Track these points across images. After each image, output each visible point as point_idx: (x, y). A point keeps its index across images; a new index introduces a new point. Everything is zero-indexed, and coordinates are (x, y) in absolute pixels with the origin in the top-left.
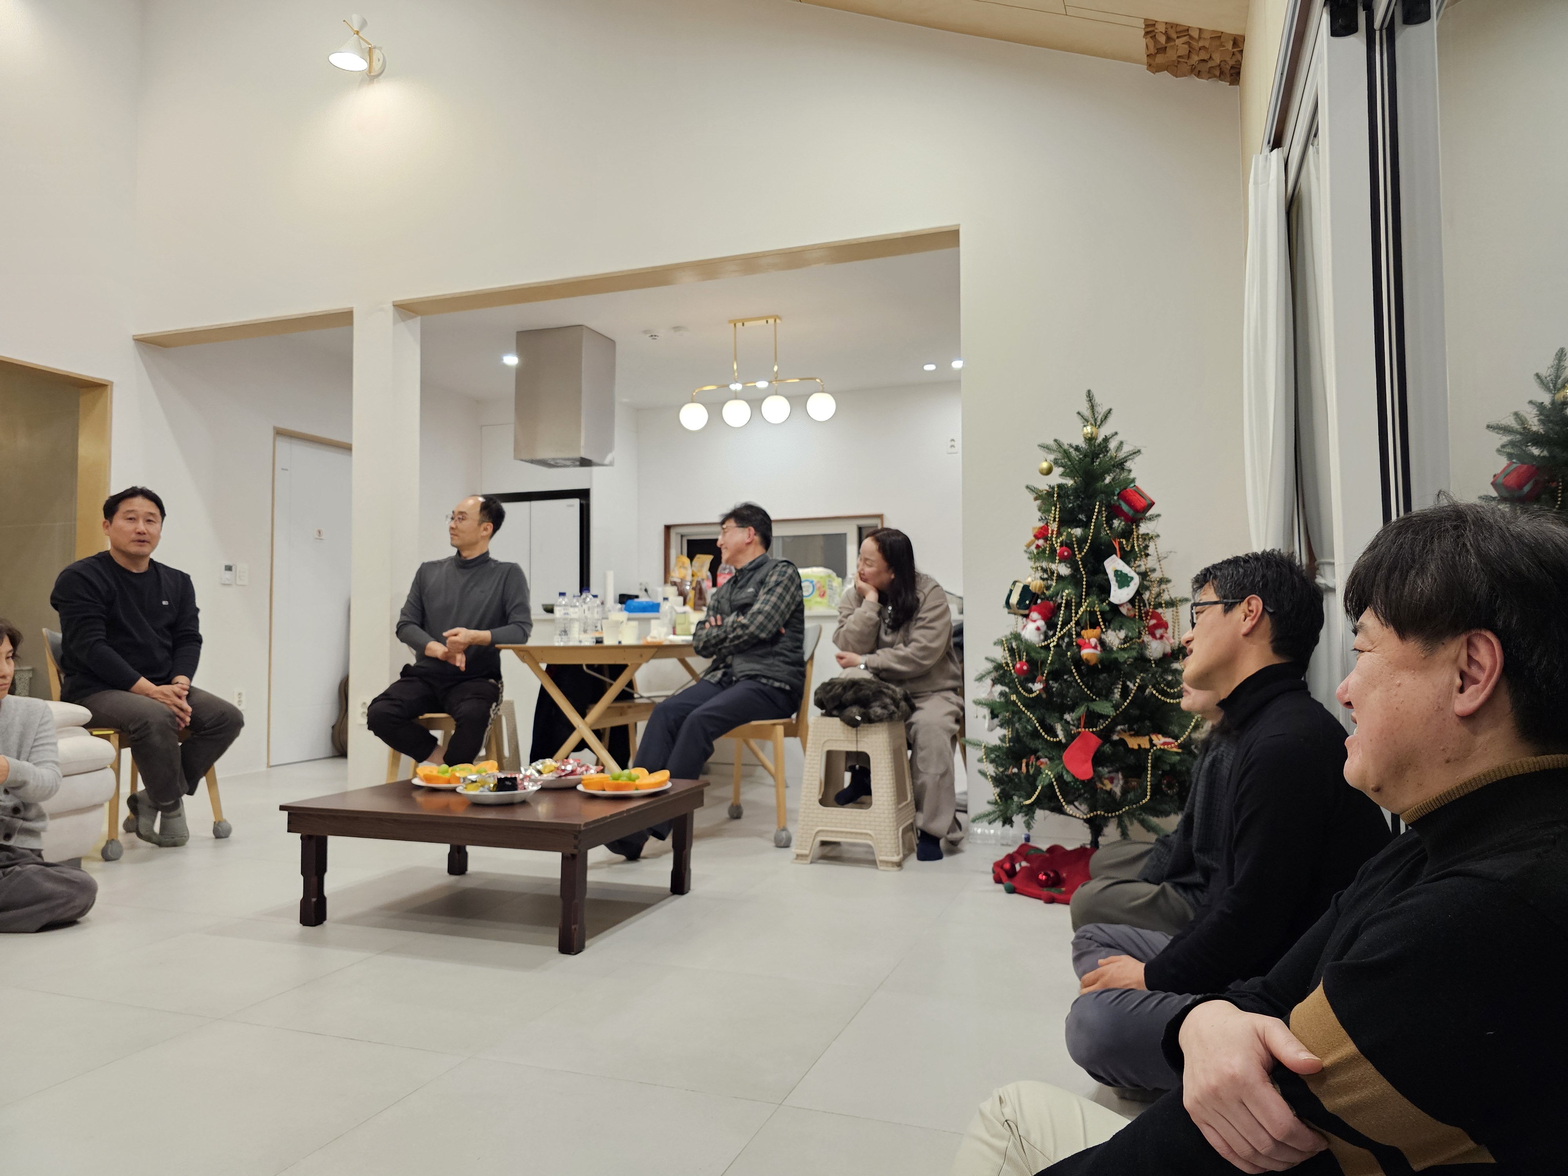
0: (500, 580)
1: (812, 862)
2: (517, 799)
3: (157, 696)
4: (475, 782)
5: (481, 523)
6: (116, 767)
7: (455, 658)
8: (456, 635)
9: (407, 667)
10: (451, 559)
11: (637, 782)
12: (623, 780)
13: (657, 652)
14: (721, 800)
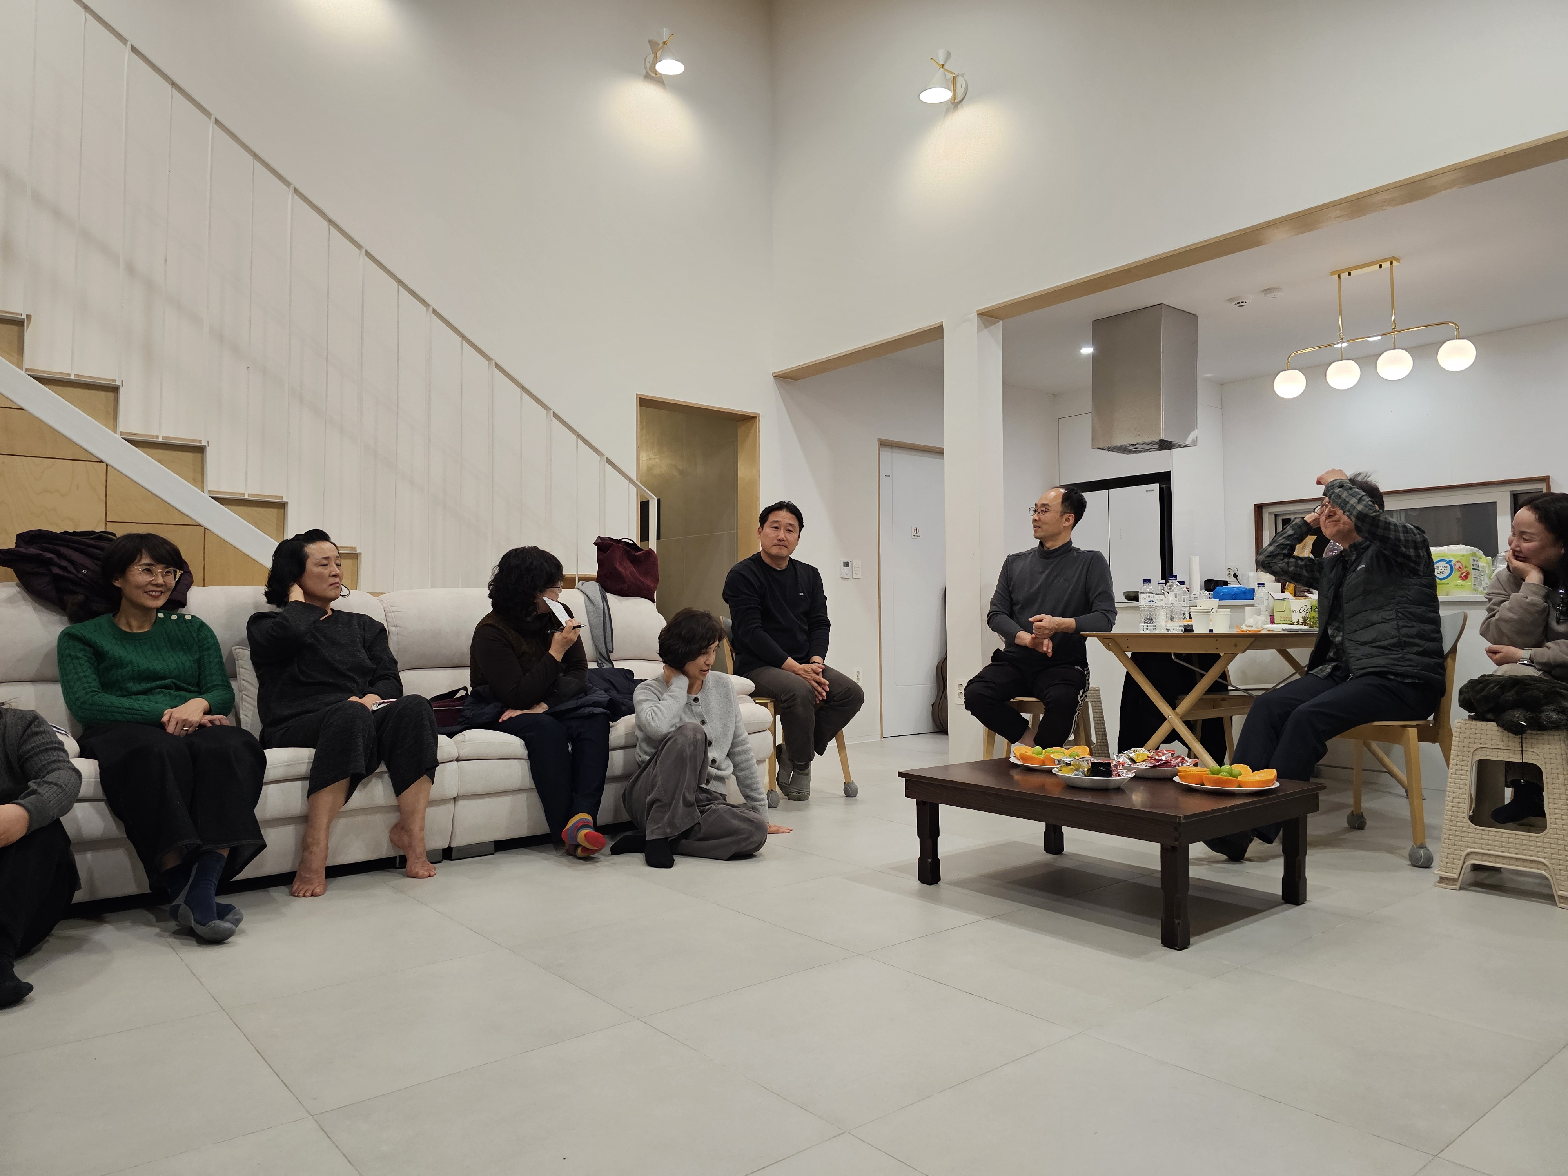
0: (1083, 569)
1: (1461, 889)
2: (1112, 785)
3: (800, 672)
4: (1070, 765)
5: (1063, 514)
6: (773, 730)
7: (1042, 643)
8: (1041, 621)
9: (997, 651)
10: (1033, 550)
11: (1239, 778)
12: (1223, 775)
13: (1254, 641)
14: (1340, 807)
